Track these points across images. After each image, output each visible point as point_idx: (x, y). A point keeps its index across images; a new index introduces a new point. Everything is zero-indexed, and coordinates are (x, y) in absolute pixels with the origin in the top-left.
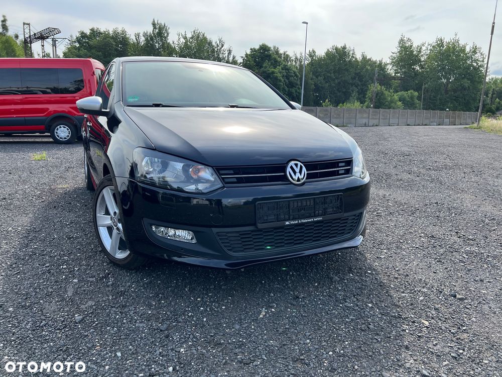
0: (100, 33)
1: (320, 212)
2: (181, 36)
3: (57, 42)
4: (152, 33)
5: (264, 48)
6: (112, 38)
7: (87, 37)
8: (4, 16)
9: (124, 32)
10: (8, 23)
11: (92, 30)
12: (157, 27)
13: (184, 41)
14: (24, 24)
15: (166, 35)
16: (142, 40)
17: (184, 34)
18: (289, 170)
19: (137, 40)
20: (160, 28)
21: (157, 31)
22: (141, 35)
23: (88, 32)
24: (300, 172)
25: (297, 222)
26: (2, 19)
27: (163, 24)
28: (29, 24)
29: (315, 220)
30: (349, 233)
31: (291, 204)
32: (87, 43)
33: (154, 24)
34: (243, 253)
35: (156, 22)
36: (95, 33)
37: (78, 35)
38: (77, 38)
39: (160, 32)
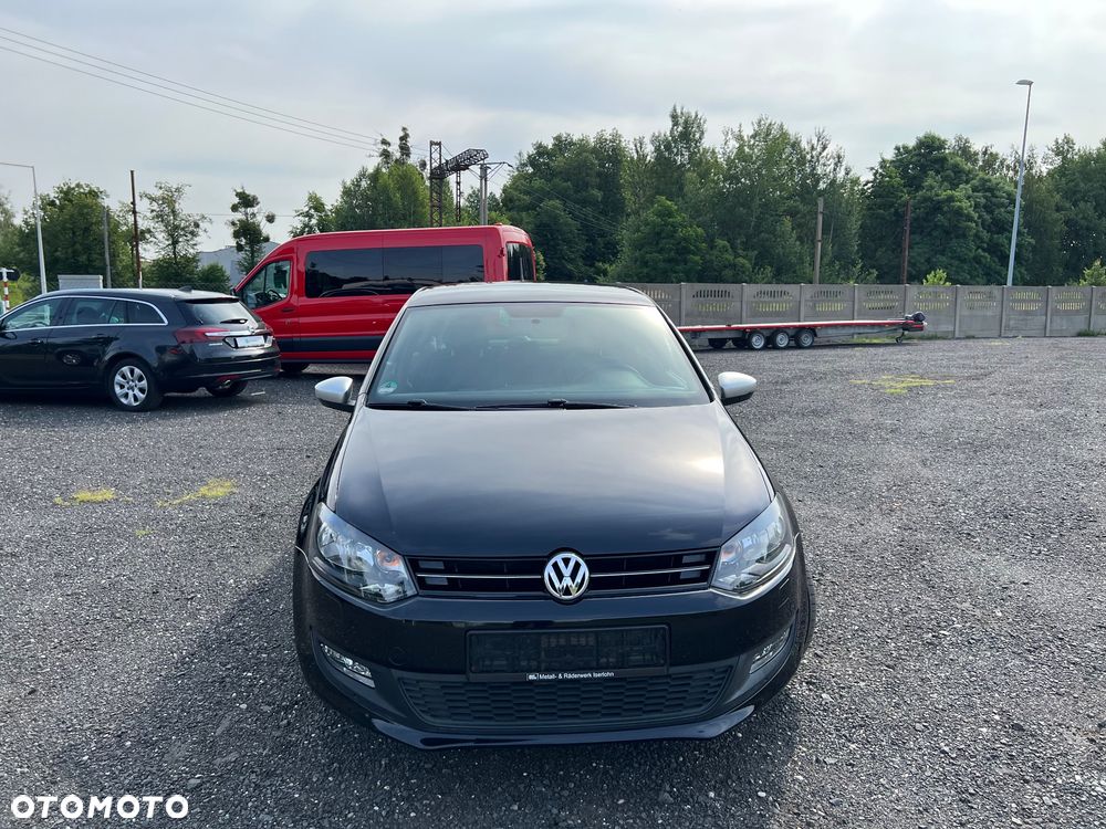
0: (571, 143)
1: (611, 660)
2: (730, 136)
3: (489, 171)
4: (668, 134)
5: (930, 145)
6: (594, 151)
7: (547, 153)
8: (404, 129)
9: (616, 137)
10: (410, 142)
11: (558, 139)
12: (681, 121)
13: (737, 145)
14: (432, 143)
15: (697, 136)
16: (649, 149)
17: (736, 130)
18: (549, 570)
19: (637, 152)
20: (686, 122)
21: (680, 129)
22: (647, 140)
23: (549, 143)
25: (552, 677)
26: (402, 134)
27: (693, 115)
28: (439, 144)
29: (595, 675)
30: (700, 705)
31: (544, 640)
32: (547, 164)
33: (674, 117)
34: (450, 721)
35: (679, 111)
36: (561, 144)
37: (532, 151)
38: (529, 157)
39: (687, 131)
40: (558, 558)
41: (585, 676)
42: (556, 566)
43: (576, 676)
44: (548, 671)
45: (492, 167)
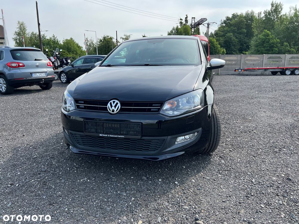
0: (238, 16)
1: (124, 132)
2: (292, 9)
4: (270, 10)
6: (245, 17)
7: (230, 19)
8: (187, 15)
9: (252, 12)
10: (188, 19)
11: (233, 15)
12: (275, 6)
13: (294, 12)
14: (192, 18)
15: (280, 10)
16: (263, 15)
17: (294, 7)
18: (109, 105)
19: (259, 16)
20: (276, 6)
21: (274, 8)
22: (262, 13)
23: (230, 16)
24: (115, 107)
25: (107, 136)
26: (186, 17)
27: (279, 3)
28: (194, 18)
29: (119, 136)
31: (105, 124)
32: (229, 23)
33: (272, 5)
35: (274, 3)
36: (234, 16)
37: (225, 19)
38: (224, 21)
39: (276, 9)
40: (112, 101)
41: (116, 136)
42: (111, 103)
43: (113, 136)
44: (106, 134)
45: (211, 24)
